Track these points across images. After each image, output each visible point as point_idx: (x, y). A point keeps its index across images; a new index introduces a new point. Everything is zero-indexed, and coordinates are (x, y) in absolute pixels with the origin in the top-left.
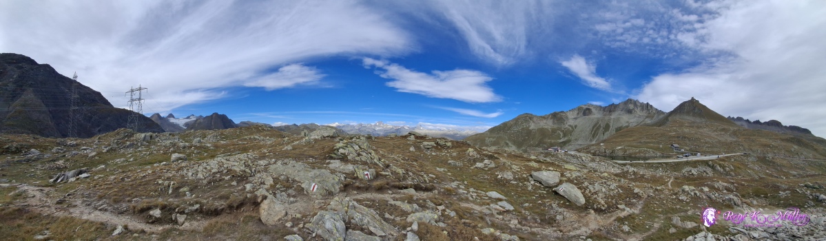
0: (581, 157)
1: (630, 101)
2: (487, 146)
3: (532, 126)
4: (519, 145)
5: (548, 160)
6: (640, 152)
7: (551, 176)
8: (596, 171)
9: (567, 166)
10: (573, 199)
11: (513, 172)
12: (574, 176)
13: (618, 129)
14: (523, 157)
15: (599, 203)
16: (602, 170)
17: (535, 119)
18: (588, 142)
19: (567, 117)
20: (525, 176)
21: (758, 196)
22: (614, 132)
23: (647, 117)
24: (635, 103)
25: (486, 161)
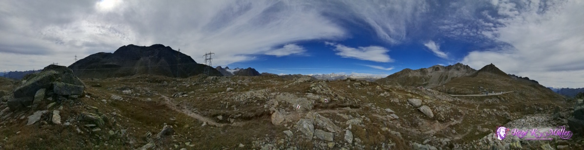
0: (433, 92)
1: (459, 64)
2: (387, 85)
3: (410, 75)
4: (403, 85)
5: (417, 93)
6: (463, 91)
7: (417, 101)
8: (440, 100)
9: (426, 97)
10: (428, 114)
11: (399, 99)
12: (429, 102)
13: (452, 78)
14: (404, 91)
15: (441, 117)
16: (444, 99)
17: (411, 72)
18: (437, 85)
19: (427, 72)
20: (405, 101)
22: (450, 80)
23: (467, 72)
24: (461, 65)
25: (385, 93)
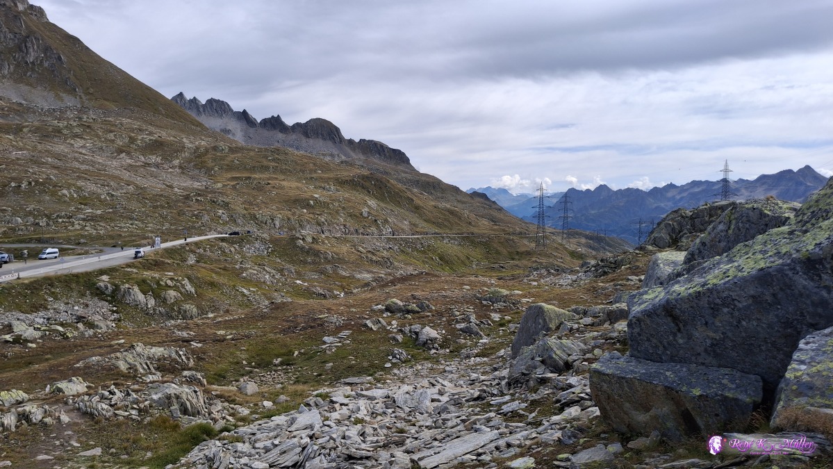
21: (265, 365)
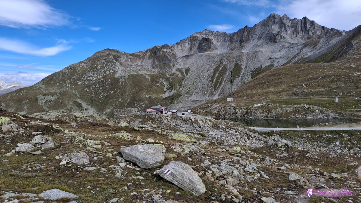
0: (197, 121)
3: (120, 72)
4: (100, 107)
5: (146, 126)
6: (295, 112)
7: (150, 151)
8: (221, 144)
9: (176, 136)
10: (187, 186)
11: (88, 152)
12: (187, 150)
13: (256, 73)
14: (106, 125)
15: (230, 193)
16: (231, 142)
17: (123, 59)
18: (208, 98)
19: (174, 56)
20: (110, 155)
22: (249, 79)
23: (305, 45)
25: (37, 139)
